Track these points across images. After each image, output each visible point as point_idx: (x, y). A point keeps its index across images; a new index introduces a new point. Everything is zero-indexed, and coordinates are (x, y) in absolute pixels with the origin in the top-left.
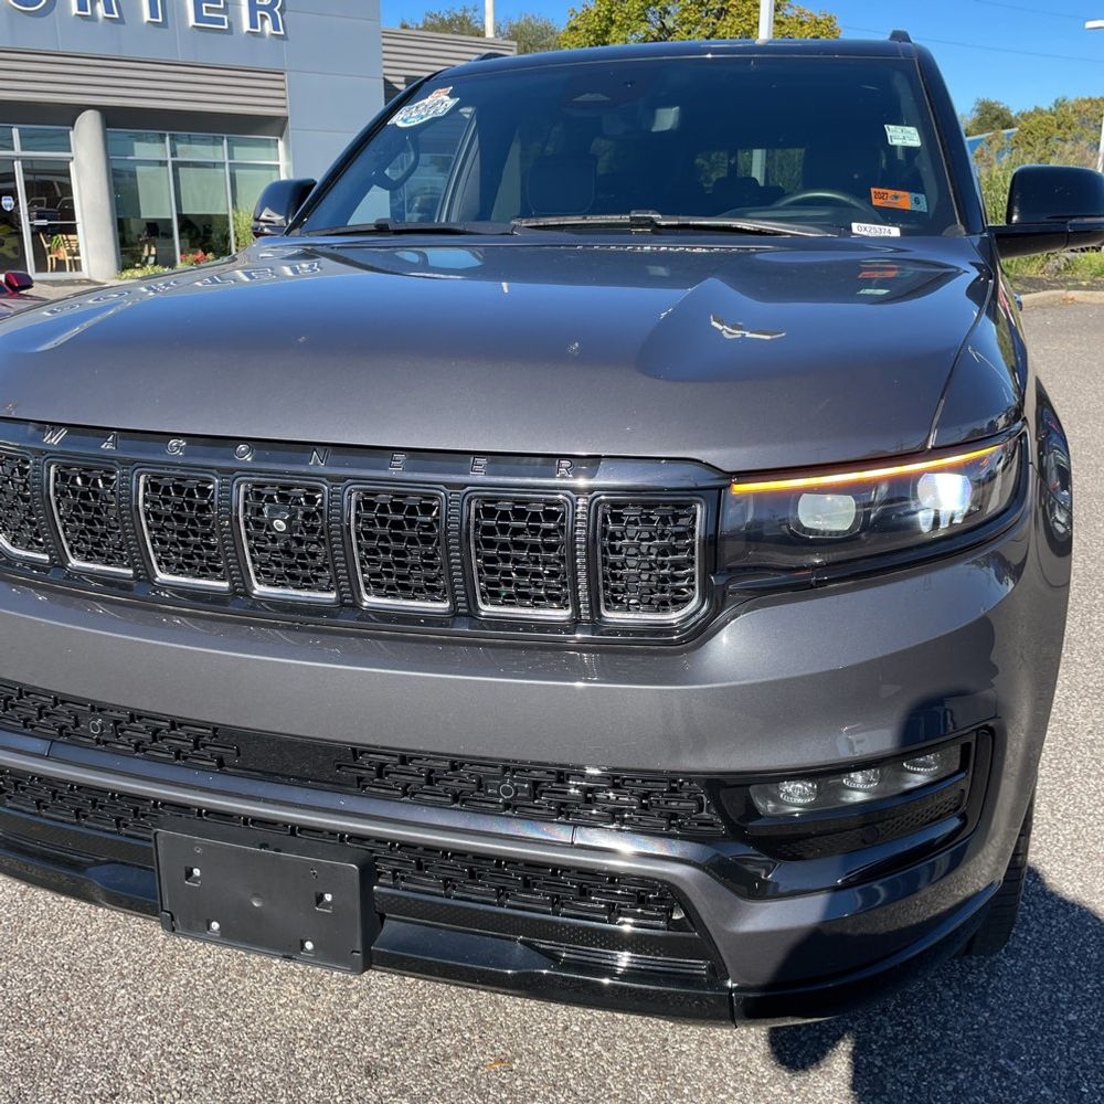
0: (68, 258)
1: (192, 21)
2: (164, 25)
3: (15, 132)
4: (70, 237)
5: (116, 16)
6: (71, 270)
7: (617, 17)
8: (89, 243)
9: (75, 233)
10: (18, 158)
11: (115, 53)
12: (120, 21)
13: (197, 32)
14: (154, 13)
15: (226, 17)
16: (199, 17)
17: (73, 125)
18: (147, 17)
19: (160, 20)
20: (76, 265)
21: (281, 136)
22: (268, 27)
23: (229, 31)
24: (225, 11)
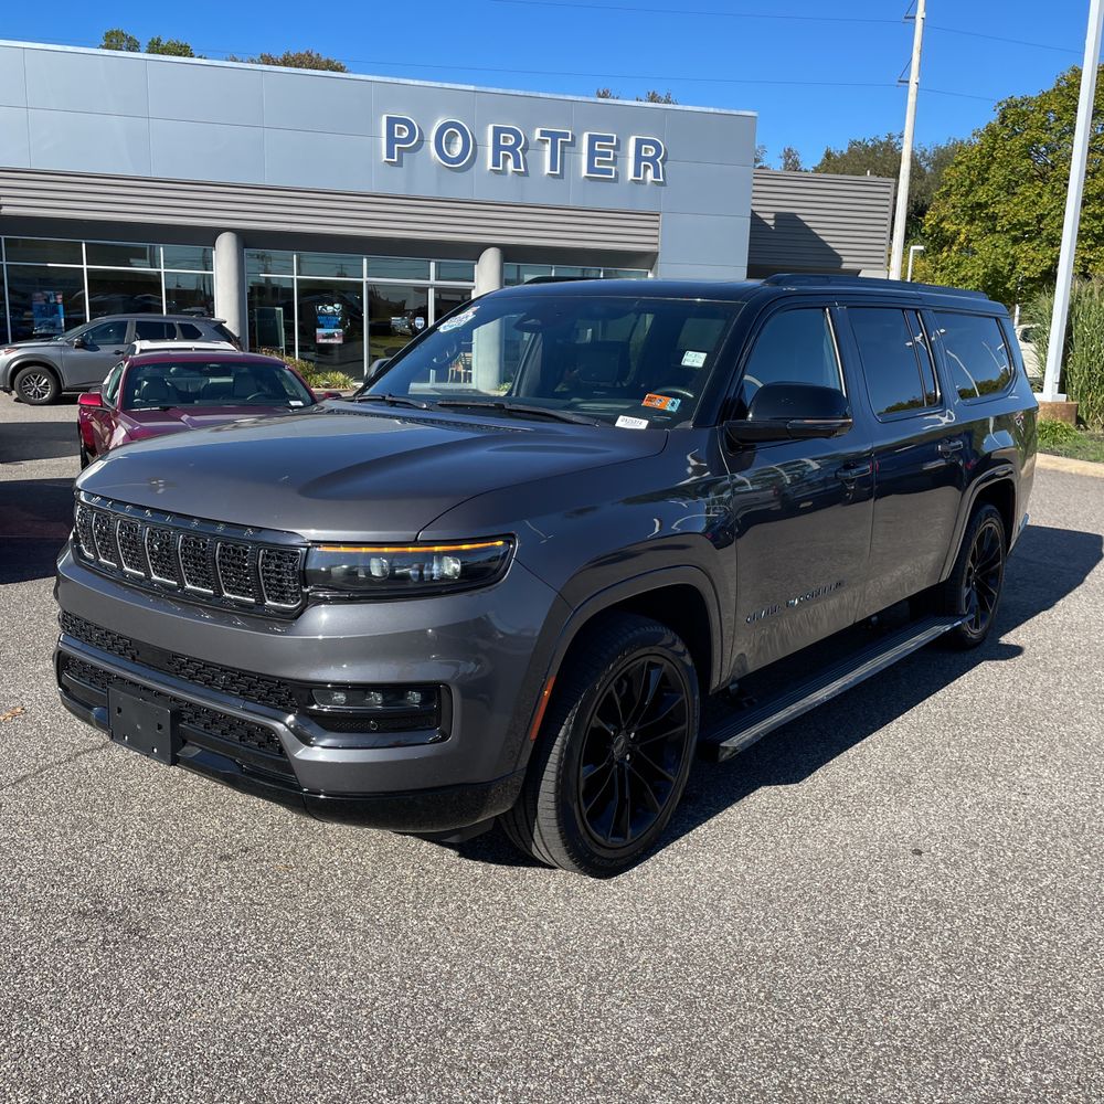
0: (463, 371)
1: (584, 172)
2: (561, 176)
3: (432, 265)
4: (467, 355)
5: (523, 170)
6: (465, 381)
7: (998, 154)
8: (479, 360)
9: (471, 351)
10: (432, 286)
11: (517, 201)
12: (526, 174)
13: (588, 181)
14: (553, 167)
15: (613, 168)
16: (591, 168)
17: (478, 260)
18: (547, 170)
19: (558, 172)
20: (468, 377)
21: (651, 269)
22: (650, 175)
23: (615, 180)
24: (614, 163)
